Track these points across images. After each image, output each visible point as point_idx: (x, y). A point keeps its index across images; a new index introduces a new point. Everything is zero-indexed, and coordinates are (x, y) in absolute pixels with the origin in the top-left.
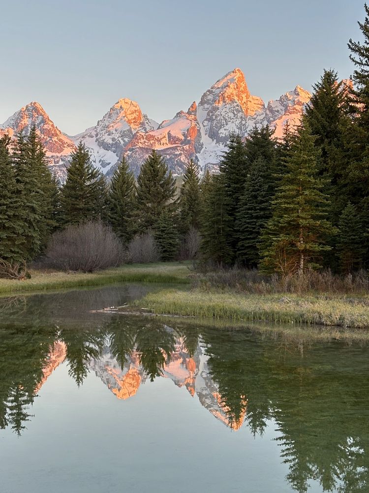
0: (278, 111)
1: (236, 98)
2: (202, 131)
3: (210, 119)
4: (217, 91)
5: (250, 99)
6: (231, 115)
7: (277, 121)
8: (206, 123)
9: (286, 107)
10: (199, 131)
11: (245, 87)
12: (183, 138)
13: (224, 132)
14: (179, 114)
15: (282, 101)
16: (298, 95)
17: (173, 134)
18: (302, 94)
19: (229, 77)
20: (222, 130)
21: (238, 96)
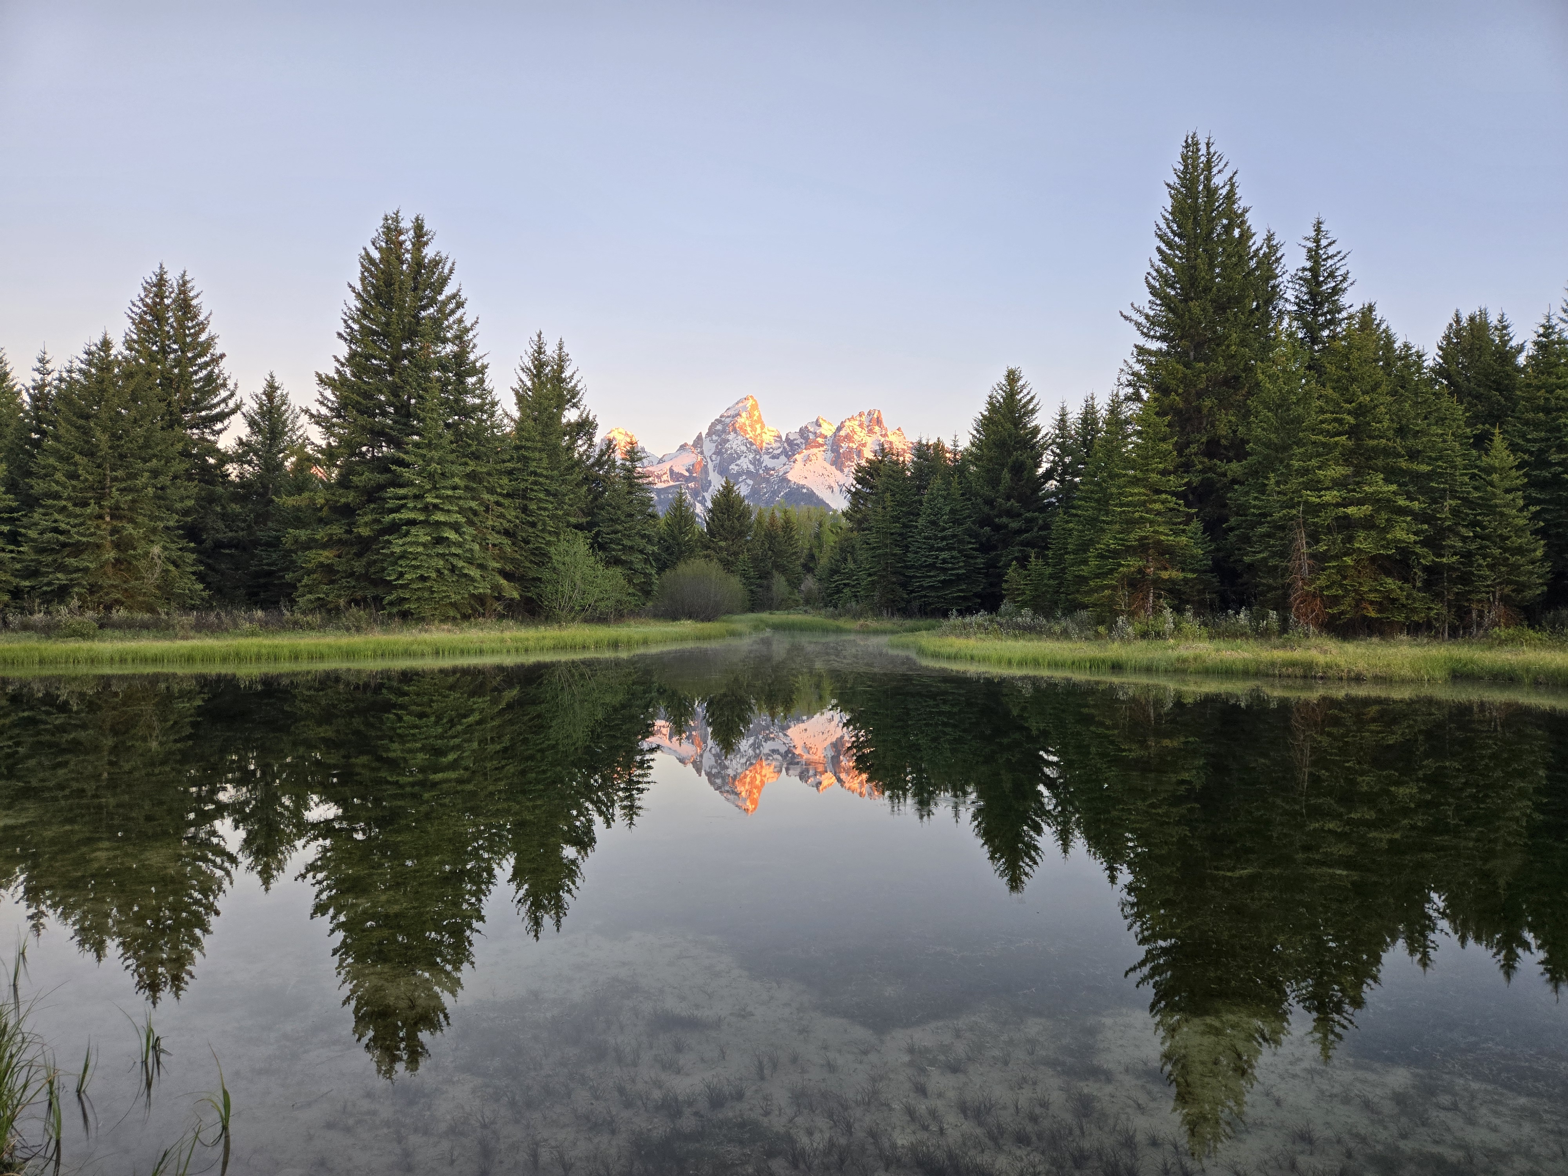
0: (797, 445)
1: (749, 429)
2: (710, 466)
3: (718, 453)
4: (728, 420)
5: (765, 430)
6: (744, 448)
7: (797, 456)
8: (714, 457)
9: (806, 439)
10: (706, 466)
11: (760, 416)
12: (687, 474)
13: (736, 468)
14: (683, 447)
15: (803, 432)
16: (820, 426)
17: (676, 470)
18: (825, 425)
19: (741, 405)
20: (732, 466)
21: (751, 426)
